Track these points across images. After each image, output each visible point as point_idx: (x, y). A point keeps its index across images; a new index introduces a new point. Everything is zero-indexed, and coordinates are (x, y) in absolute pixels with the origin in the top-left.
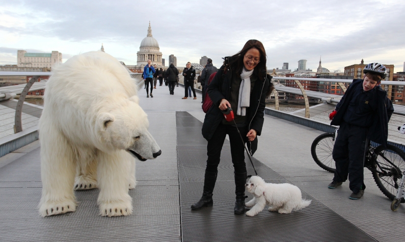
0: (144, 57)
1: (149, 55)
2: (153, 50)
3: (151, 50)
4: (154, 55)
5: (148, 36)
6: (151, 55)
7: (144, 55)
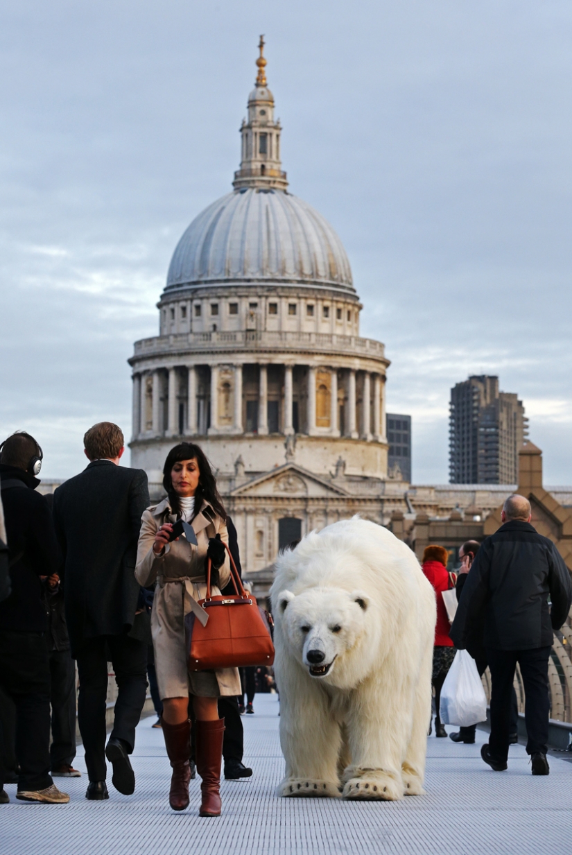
0: (205, 396)
1: (251, 372)
2: (289, 324)
3: (272, 323)
4: (301, 372)
5: (241, 183)
6: (276, 372)
7: (204, 372)
